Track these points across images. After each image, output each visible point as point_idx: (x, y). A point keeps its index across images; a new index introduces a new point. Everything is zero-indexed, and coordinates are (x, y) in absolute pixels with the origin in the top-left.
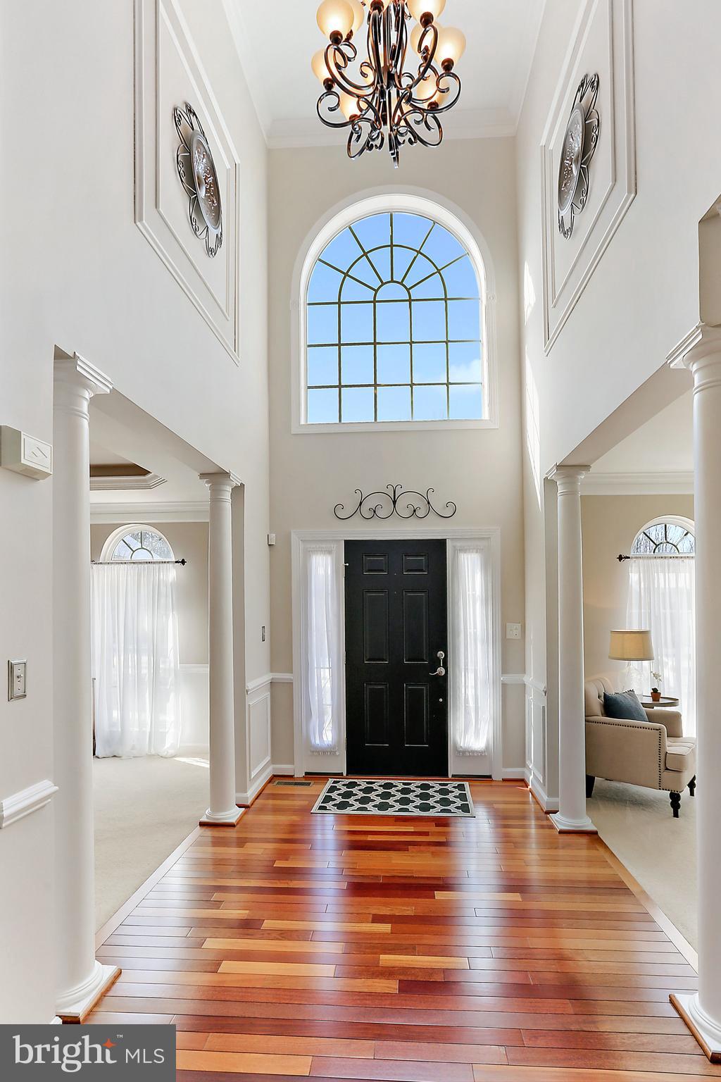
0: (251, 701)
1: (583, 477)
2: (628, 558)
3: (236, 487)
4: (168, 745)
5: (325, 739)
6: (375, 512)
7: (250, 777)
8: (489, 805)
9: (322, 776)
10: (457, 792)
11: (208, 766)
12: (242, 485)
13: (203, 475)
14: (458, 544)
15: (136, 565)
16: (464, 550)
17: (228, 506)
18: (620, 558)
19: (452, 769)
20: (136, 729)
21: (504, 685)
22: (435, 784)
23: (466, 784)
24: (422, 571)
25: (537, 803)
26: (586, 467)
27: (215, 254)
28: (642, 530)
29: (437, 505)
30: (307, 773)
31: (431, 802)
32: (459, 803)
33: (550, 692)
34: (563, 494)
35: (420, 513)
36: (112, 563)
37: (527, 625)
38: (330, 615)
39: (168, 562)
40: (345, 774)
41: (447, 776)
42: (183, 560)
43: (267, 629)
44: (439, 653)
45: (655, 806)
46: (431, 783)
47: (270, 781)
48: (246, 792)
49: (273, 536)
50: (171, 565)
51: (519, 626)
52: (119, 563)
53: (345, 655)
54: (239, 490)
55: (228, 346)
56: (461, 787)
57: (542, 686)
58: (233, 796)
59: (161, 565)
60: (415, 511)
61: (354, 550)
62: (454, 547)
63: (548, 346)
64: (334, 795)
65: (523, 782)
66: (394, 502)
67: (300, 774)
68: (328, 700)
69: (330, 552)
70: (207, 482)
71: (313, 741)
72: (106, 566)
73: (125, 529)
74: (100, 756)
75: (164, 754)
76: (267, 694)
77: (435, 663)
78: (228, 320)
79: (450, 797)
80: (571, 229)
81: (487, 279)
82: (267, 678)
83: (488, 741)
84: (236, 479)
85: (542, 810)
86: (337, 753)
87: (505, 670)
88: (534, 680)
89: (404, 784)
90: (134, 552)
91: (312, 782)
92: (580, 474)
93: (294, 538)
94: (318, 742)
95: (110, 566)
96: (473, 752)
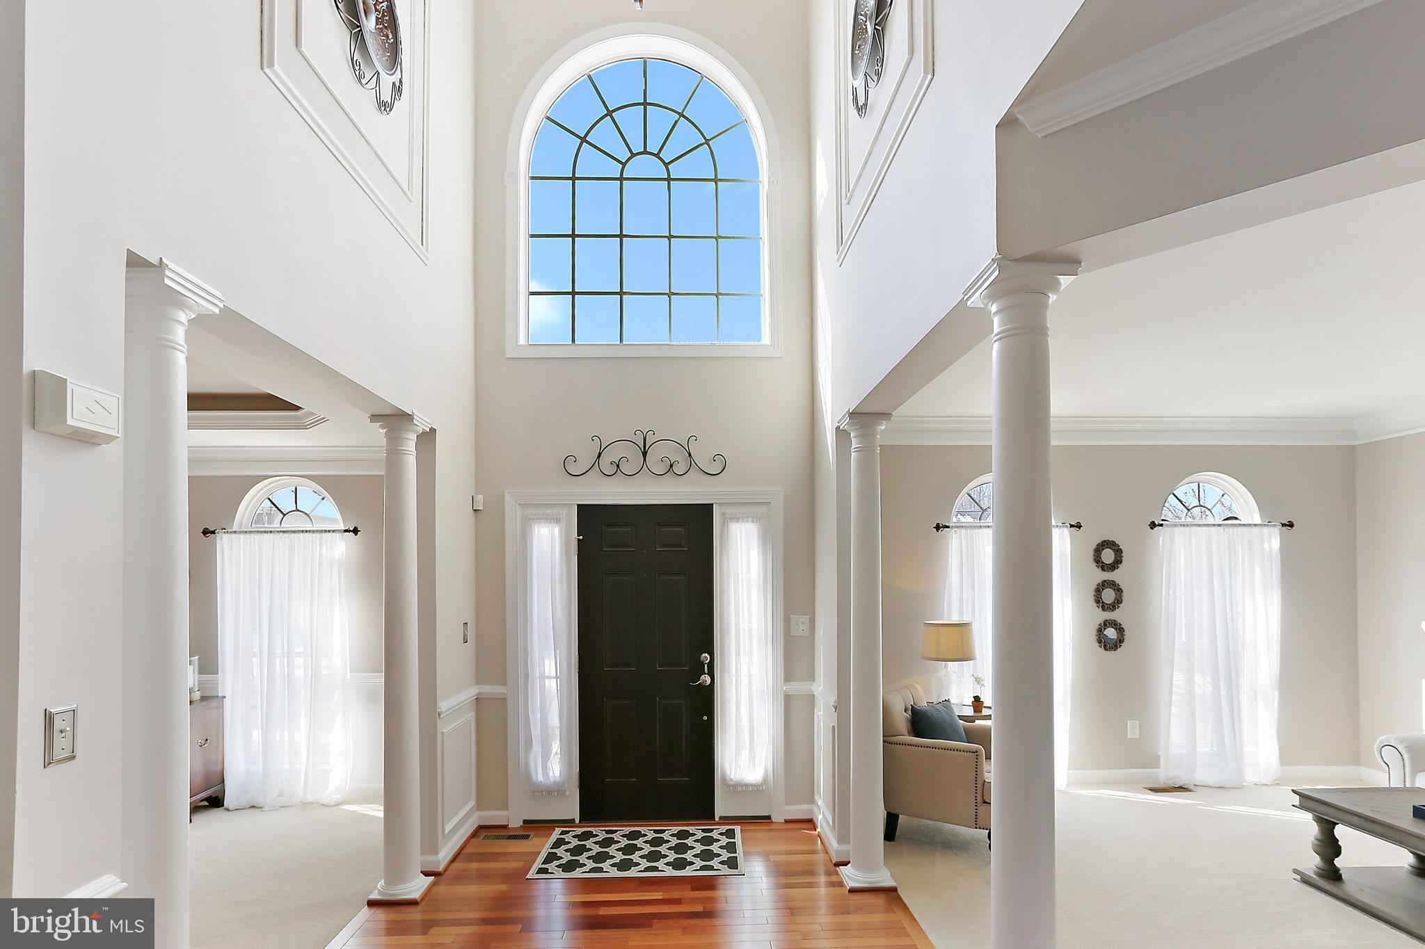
0: (446, 728)
1: (883, 428)
2: (948, 527)
3: (424, 433)
4: (332, 787)
5: (551, 774)
6: (618, 466)
7: (443, 829)
8: (766, 855)
9: (545, 826)
10: (724, 841)
11: (381, 814)
12: (433, 431)
13: (375, 417)
14: (729, 511)
15: (287, 535)
16: (736, 519)
17: (411, 461)
18: (938, 527)
19: (720, 810)
20: (287, 767)
21: (788, 698)
22: (697, 831)
23: (738, 829)
24: (681, 546)
25: (826, 852)
26: (886, 415)
27: (391, 110)
28: (965, 491)
29: (701, 458)
30: (525, 822)
31: (688, 856)
32: (725, 855)
33: (841, 707)
34: (859, 450)
35: (679, 469)
36: (251, 532)
37: (816, 616)
38: (558, 602)
39: (334, 531)
40: (577, 821)
41: (714, 818)
42: (356, 528)
43: (471, 627)
44: (703, 655)
45: (970, 849)
46: (691, 829)
47: (474, 834)
48: (437, 854)
49: (480, 498)
50: (338, 535)
51: (806, 618)
52: (262, 532)
53: (577, 660)
54: (427, 438)
55: (411, 239)
56: (730, 834)
57: (833, 699)
58: (417, 860)
59: (323, 534)
60: (671, 466)
61: (590, 517)
62: (723, 514)
63: (843, 250)
64: (560, 851)
65: (810, 823)
66: (645, 454)
67: (515, 823)
68: (555, 720)
69: (558, 521)
70: (382, 427)
71: (534, 777)
72: (242, 536)
73: (270, 484)
74: (230, 808)
75: (326, 801)
76: (470, 716)
77: (698, 669)
78: (411, 201)
79: (715, 848)
80: (865, 105)
81: (769, 155)
82: (472, 692)
83: (766, 772)
84: (423, 421)
85: (831, 860)
86: (568, 794)
87: (788, 677)
88: (823, 690)
89: (656, 832)
90: (284, 515)
91: (532, 834)
92: (880, 424)
93: (509, 501)
94: (540, 778)
95: (247, 536)
96: (747, 785)
